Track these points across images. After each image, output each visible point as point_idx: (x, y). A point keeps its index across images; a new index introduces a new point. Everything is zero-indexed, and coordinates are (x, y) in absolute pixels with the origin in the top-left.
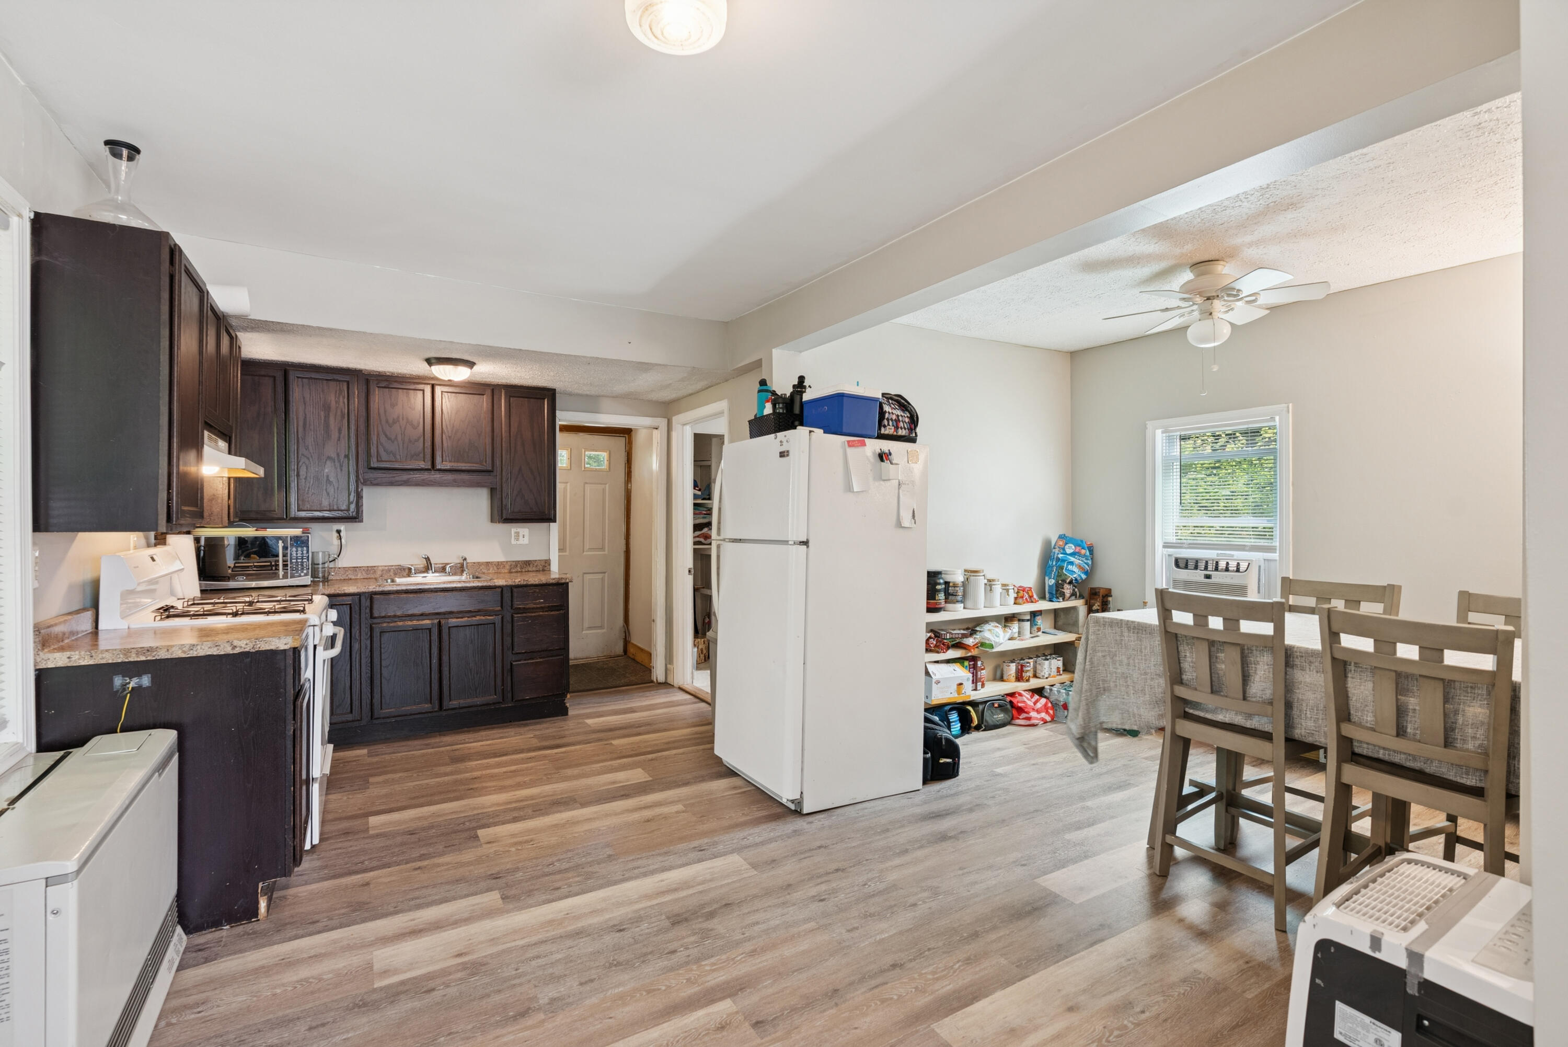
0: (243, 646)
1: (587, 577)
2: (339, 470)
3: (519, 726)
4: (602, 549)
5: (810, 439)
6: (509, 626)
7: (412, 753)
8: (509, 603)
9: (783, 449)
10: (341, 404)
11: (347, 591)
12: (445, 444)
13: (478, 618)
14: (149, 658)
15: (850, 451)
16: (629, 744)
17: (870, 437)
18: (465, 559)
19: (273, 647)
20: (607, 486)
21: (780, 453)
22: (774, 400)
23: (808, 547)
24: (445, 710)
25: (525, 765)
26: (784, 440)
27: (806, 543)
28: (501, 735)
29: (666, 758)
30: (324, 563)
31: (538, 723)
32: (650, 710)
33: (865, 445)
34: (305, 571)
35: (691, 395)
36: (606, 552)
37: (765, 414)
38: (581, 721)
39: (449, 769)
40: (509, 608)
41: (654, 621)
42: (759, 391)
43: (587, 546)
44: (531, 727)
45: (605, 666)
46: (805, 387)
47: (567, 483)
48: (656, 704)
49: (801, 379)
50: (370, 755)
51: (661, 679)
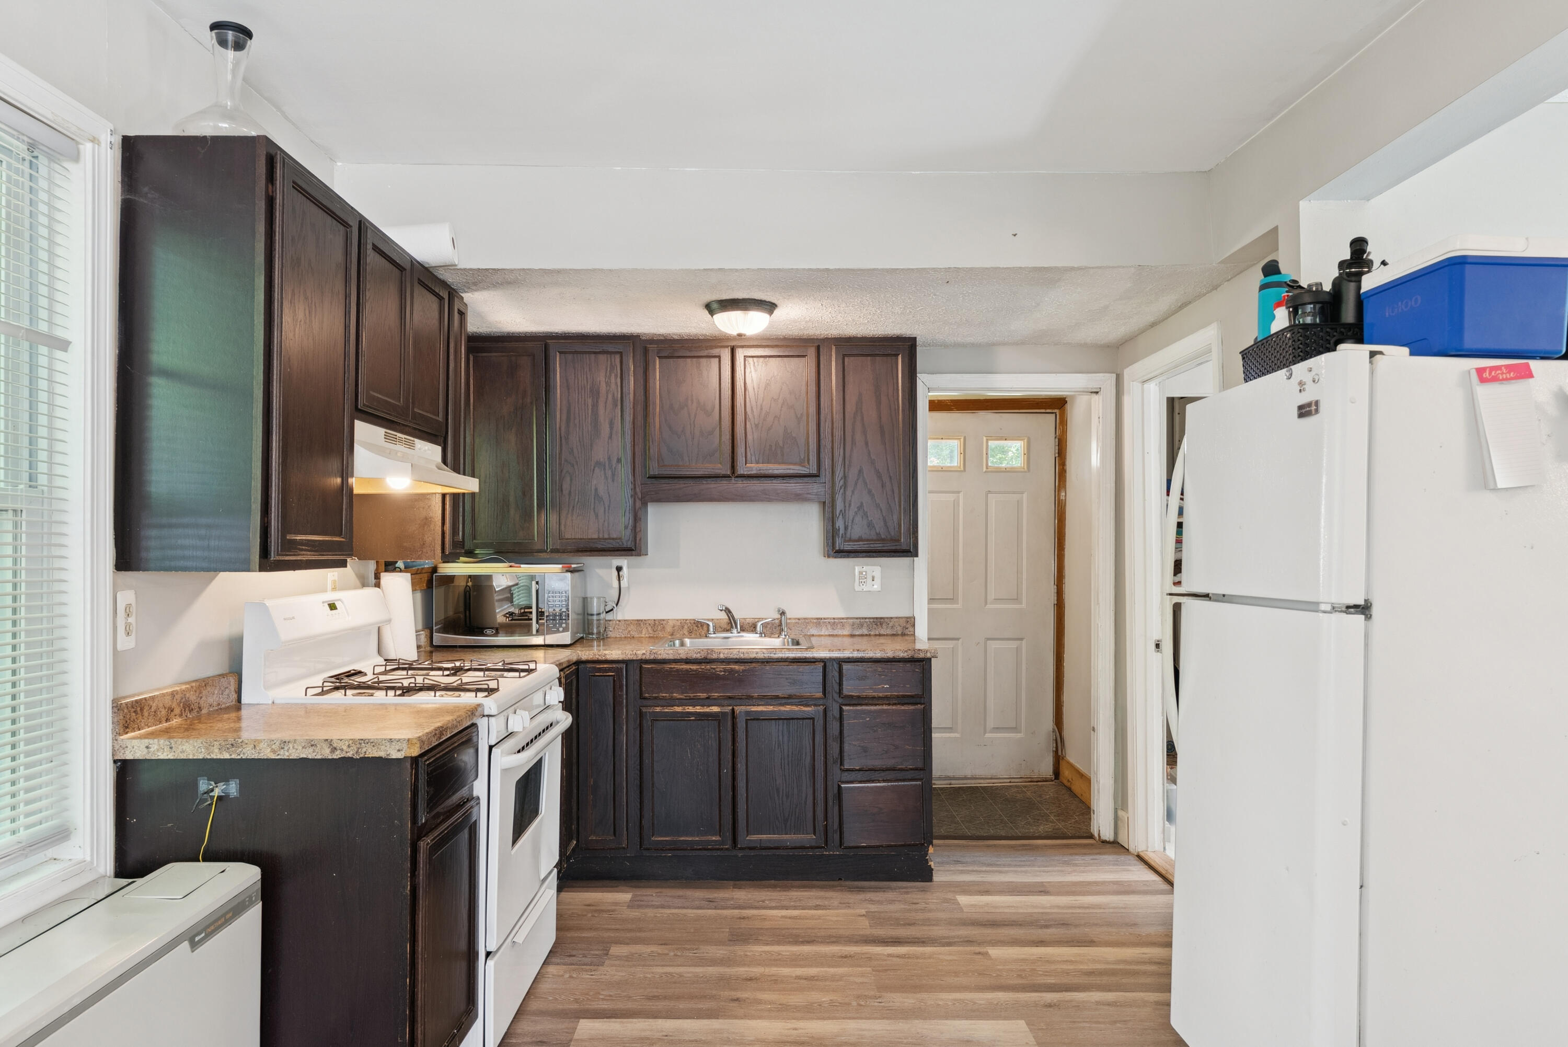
0: (345, 748)
1: (993, 645)
2: (610, 480)
3: (851, 889)
4: (1017, 600)
5: (1372, 372)
6: (836, 725)
7: (684, 911)
8: (836, 688)
9: (1304, 399)
10: (613, 386)
11: (609, 657)
12: (750, 437)
13: (788, 708)
14: (233, 756)
15: (1484, 392)
16: (1017, 961)
17: (1545, 356)
18: (783, 613)
19: (382, 754)
20: (1025, 495)
21: (1300, 408)
22: (1293, 298)
23: (1368, 617)
24: (741, 849)
25: (832, 970)
26: (1307, 379)
27: (1364, 609)
28: (819, 902)
29: (1078, 1007)
30: (599, 614)
31: (876, 890)
32: (1074, 893)
33: (1530, 375)
34: (564, 625)
35: (1153, 325)
36: (1024, 606)
37: (1273, 330)
38: (950, 896)
39: (719, 952)
40: (836, 696)
41: (1094, 730)
42: (1263, 287)
43: (991, 596)
44: (869, 895)
45: (1019, 796)
46: (1369, 264)
47: (959, 492)
48: (1090, 883)
49: (1359, 246)
50: (631, 905)
51: (1108, 834)
